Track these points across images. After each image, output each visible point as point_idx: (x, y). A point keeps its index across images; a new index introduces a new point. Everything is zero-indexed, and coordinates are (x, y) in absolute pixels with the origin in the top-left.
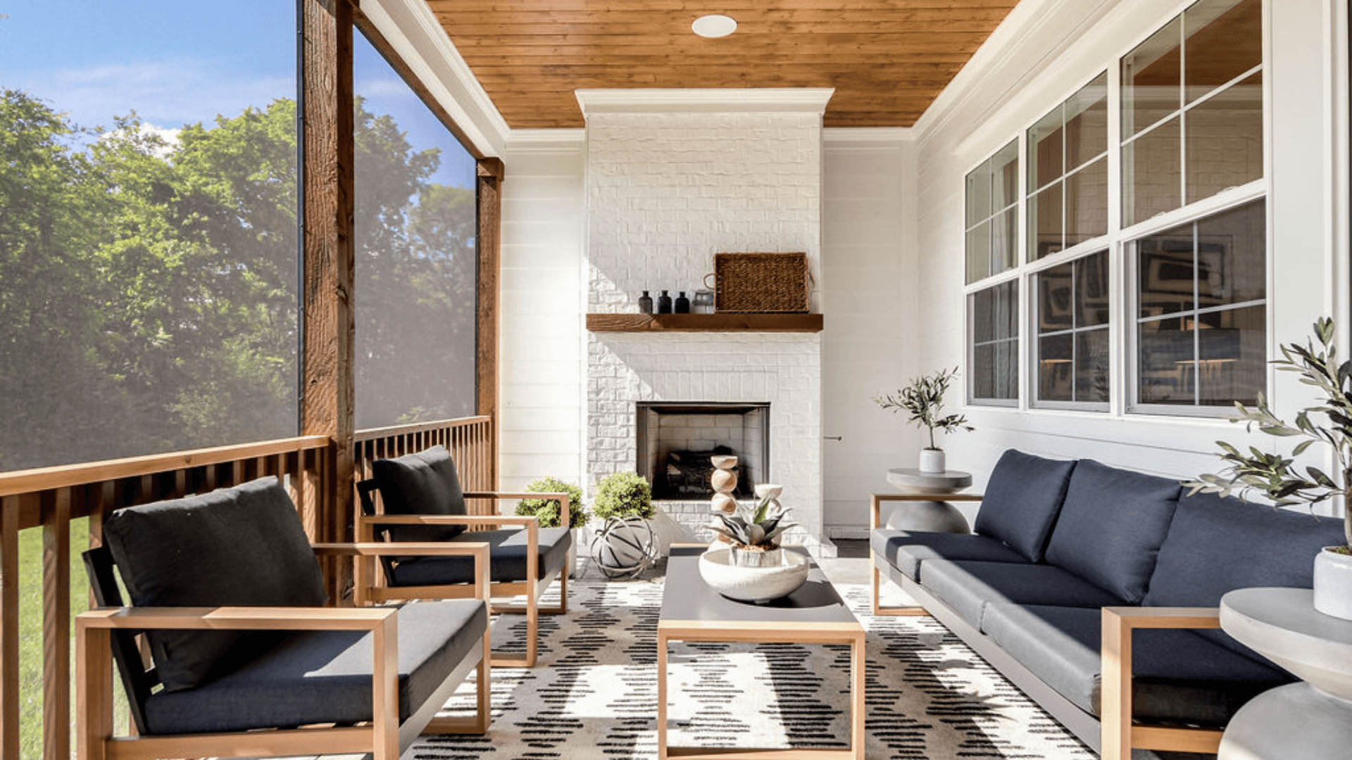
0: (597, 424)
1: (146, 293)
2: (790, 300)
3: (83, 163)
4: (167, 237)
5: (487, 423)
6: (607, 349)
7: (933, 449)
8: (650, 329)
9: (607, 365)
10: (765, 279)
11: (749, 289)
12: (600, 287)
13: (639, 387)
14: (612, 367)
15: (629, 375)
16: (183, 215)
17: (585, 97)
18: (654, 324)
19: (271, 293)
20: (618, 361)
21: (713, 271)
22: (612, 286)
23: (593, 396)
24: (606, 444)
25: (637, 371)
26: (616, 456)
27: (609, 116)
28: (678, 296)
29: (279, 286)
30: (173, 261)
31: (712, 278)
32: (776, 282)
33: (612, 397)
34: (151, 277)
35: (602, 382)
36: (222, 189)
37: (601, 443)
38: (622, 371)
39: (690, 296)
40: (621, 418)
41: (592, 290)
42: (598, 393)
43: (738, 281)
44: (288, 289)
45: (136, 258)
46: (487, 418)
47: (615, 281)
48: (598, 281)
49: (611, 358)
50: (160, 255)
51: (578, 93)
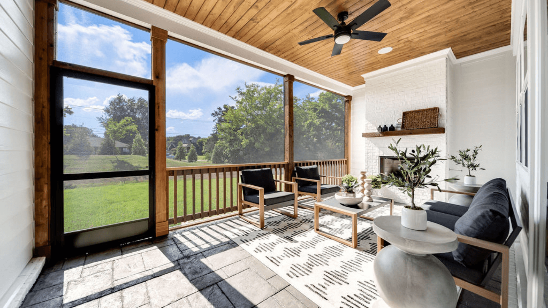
0: (368, 162)
1: (313, 131)
2: (431, 124)
3: (301, 106)
4: (317, 118)
5: (346, 161)
6: (370, 142)
7: (470, 176)
8: (379, 136)
9: (370, 146)
10: (421, 118)
11: (415, 122)
12: (369, 125)
13: (379, 152)
14: (372, 147)
15: (376, 149)
16: (319, 114)
17: (364, 76)
18: (381, 135)
19: (338, 128)
20: (373, 145)
21: (402, 117)
22: (372, 125)
23: (367, 155)
24: (370, 167)
25: (379, 148)
26: (373, 171)
27: (371, 79)
28: (390, 126)
29: (340, 126)
30: (318, 124)
31: (401, 120)
32: (426, 118)
33: (372, 155)
34: (314, 128)
35: (369, 151)
36: (327, 107)
37: (368, 167)
38: (375, 148)
39: (395, 125)
40: (374, 161)
41: (366, 126)
42: (368, 153)
43: (411, 119)
44: (342, 127)
45: (311, 124)
46: (346, 159)
47: (373, 124)
48: (368, 124)
49: (372, 144)
50: (316, 123)
51: (362, 76)
